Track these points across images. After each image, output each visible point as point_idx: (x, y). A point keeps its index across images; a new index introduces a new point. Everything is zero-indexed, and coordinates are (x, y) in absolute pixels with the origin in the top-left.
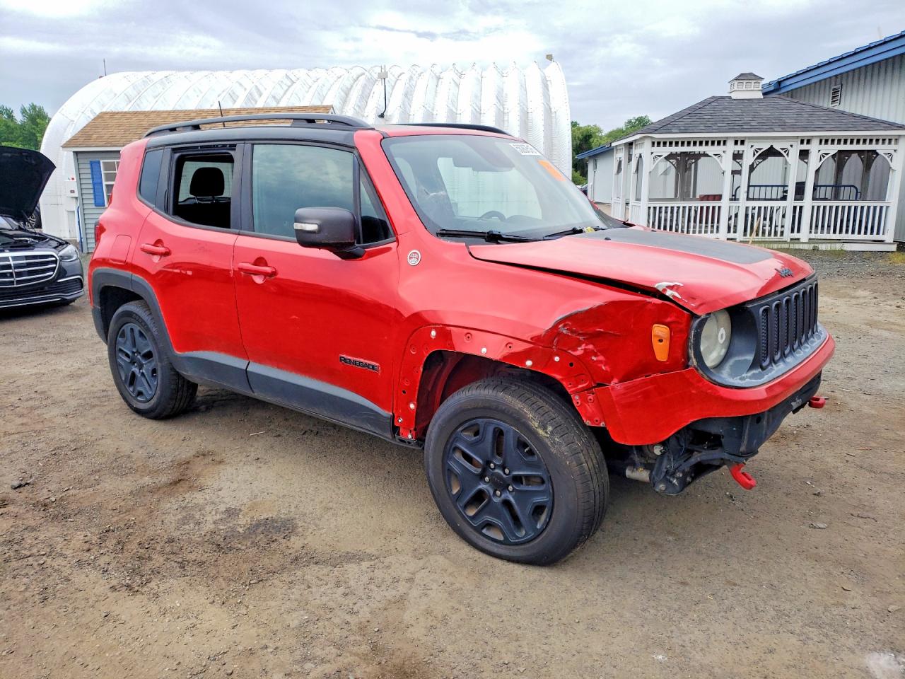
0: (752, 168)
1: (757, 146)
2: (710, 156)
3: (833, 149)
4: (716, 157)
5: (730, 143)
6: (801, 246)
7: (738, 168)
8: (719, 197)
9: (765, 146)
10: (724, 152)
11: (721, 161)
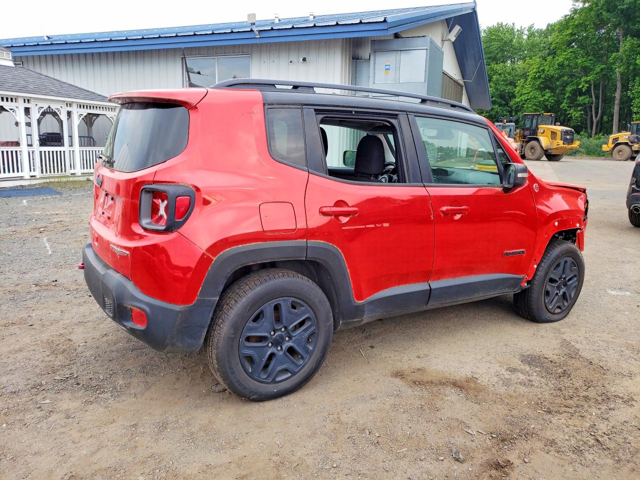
0: (39, 121)
1: (40, 105)
2: (7, 111)
3: (85, 112)
4: (11, 111)
5: (21, 101)
6: (76, 179)
7: (29, 121)
8: (17, 144)
9: (46, 106)
10: (16, 107)
11: (16, 115)
